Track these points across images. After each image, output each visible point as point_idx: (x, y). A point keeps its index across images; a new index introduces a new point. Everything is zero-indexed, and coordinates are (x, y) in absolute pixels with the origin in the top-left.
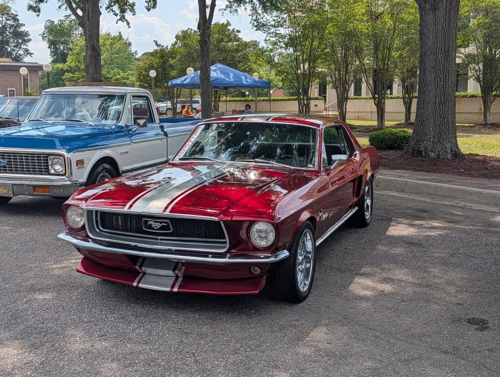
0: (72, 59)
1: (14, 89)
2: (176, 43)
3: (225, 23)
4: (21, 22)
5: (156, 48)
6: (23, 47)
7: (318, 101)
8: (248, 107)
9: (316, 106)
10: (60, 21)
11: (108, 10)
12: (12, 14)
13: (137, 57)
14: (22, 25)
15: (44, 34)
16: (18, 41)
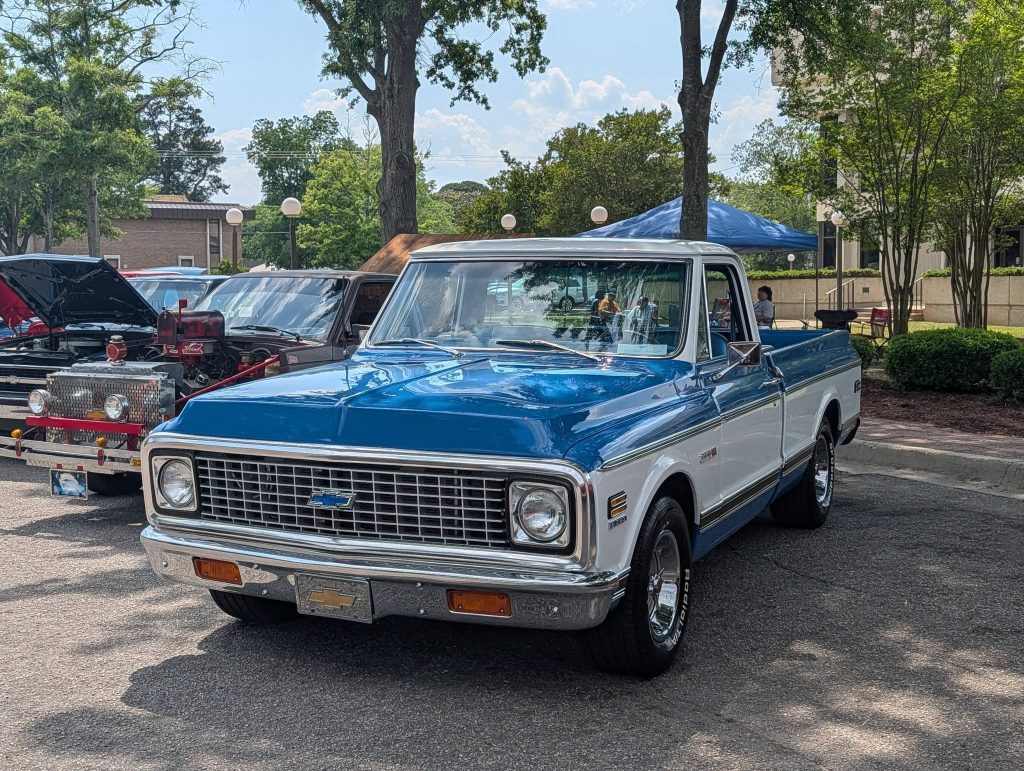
0: (315, 196)
1: (192, 257)
2: (548, 157)
3: (657, 112)
4: (206, 124)
5: (507, 167)
6: (209, 173)
7: (869, 279)
8: (765, 295)
9: (866, 290)
10: (281, 120)
11: (431, 78)
12: (190, 108)
13: (434, 191)
14: (210, 130)
15: (251, 147)
16: (199, 162)
